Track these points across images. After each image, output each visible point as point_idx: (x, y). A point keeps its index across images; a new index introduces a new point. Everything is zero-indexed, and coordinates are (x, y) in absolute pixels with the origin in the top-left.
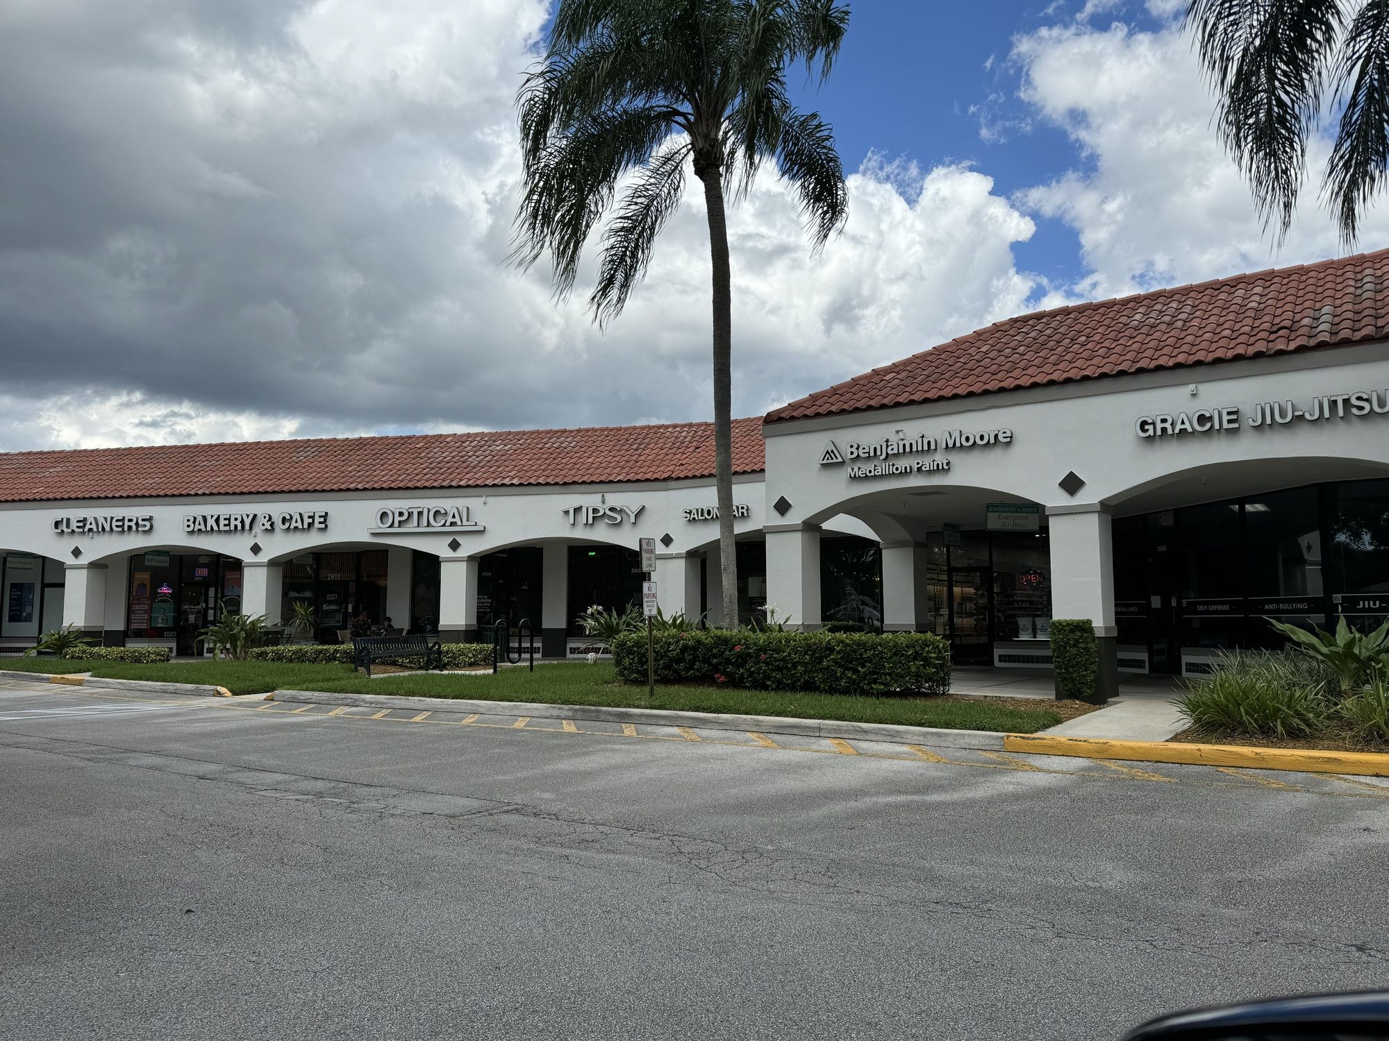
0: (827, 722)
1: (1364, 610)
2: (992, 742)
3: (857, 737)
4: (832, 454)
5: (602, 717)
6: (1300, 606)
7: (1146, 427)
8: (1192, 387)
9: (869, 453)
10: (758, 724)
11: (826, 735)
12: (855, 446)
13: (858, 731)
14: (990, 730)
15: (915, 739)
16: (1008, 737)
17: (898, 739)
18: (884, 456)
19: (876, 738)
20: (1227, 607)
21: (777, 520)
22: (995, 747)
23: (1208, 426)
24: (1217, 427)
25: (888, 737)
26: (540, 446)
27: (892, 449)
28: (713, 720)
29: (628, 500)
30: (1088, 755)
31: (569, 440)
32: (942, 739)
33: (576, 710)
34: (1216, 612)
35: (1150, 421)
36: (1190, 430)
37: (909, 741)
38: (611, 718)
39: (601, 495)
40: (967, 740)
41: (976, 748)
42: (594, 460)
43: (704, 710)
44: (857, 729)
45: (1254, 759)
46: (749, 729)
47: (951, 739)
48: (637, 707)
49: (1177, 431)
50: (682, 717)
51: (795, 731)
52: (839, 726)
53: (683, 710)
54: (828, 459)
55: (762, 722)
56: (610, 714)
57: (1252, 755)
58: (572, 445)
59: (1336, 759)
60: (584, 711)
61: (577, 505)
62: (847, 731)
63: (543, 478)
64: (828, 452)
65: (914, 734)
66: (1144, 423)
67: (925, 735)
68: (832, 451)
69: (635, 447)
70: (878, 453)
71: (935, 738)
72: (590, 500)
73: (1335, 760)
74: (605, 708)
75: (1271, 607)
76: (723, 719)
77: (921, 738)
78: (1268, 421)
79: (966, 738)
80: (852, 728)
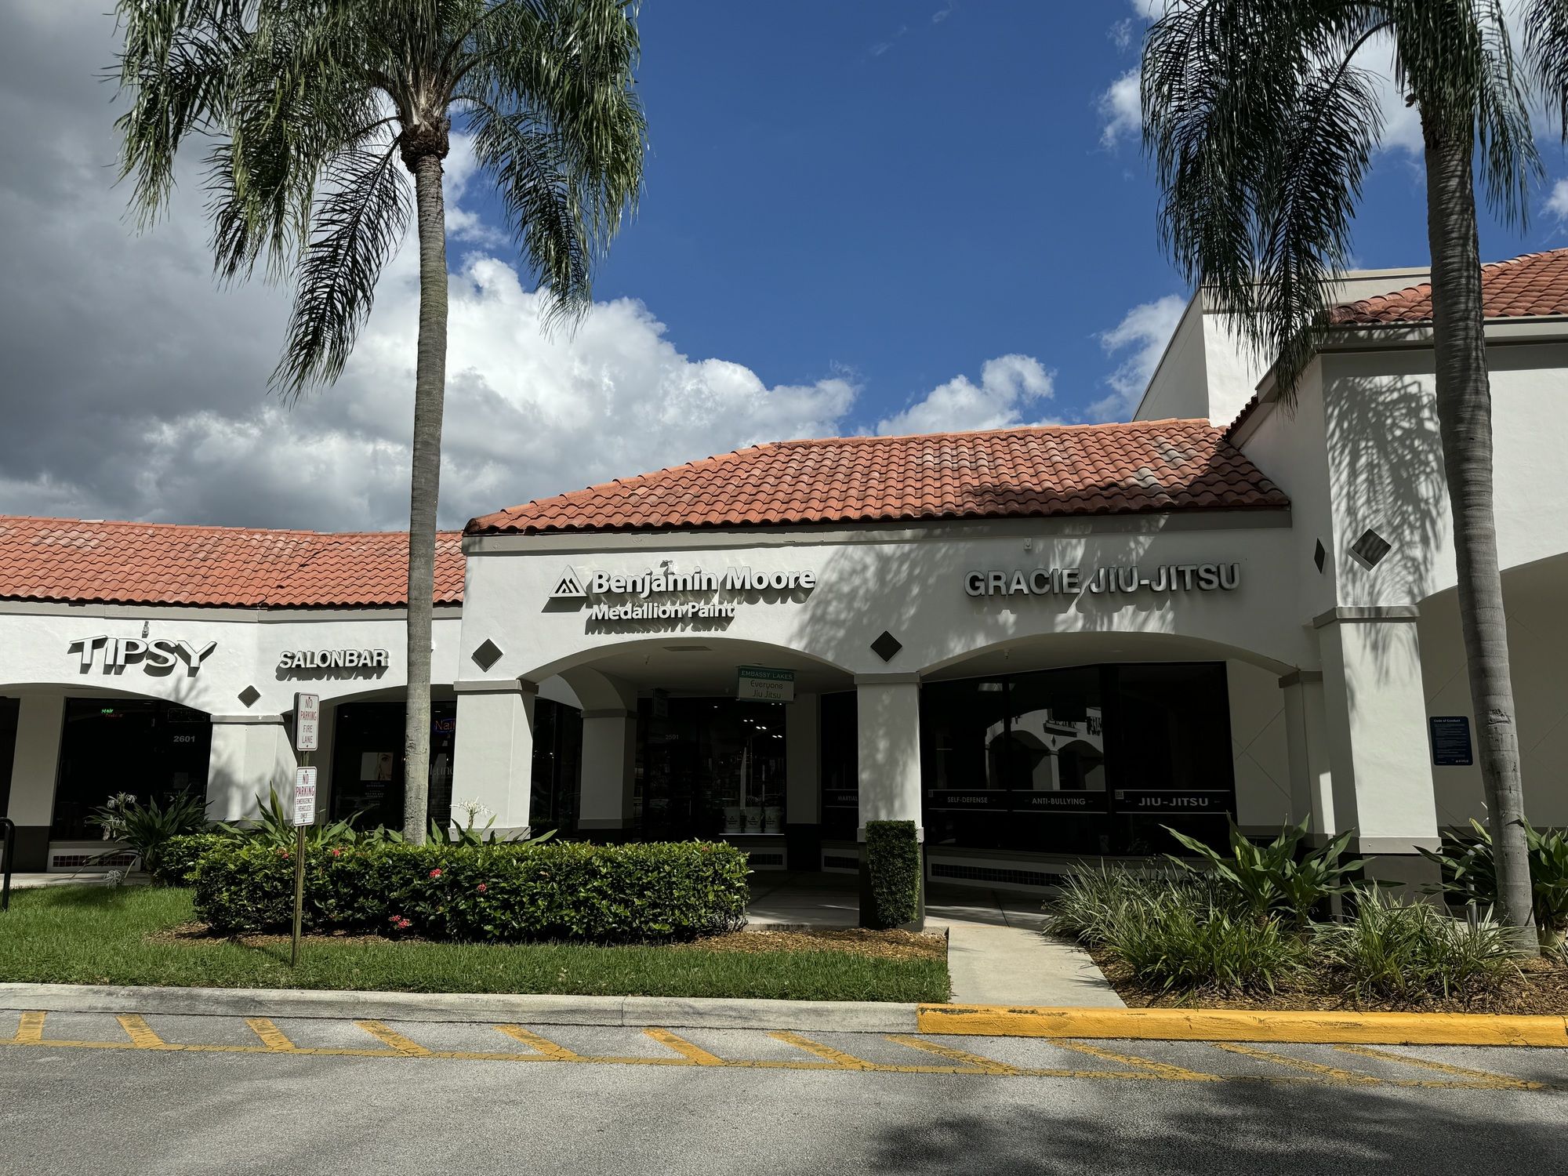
0: (630, 999)
1: (1146, 808)
2: (900, 1020)
3: (686, 1023)
4: (571, 586)
5: (201, 1007)
6: (1076, 801)
7: (977, 584)
8: (1028, 541)
9: (625, 587)
10: (511, 1009)
11: (633, 1022)
12: (605, 577)
13: (687, 1013)
14: (889, 999)
15: (780, 1023)
16: (923, 1010)
17: (754, 1024)
18: (646, 593)
19: (718, 1024)
20: (985, 800)
21: (475, 674)
22: (905, 1029)
23: (1047, 588)
24: (1057, 590)
25: (739, 1021)
26: (34, 541)
27: (659, 585)
28: (426, 1006)
29: (191, 633)
30: (1041, 1034)
31: (86, 536)
32: (823, 1019)
33: (146, 997)
34: (972, 805)
35: (981, 577)
36: (1026, 591)
37: (771, 1025)
38: (220, 1010)
39: (143, 622)
40: (863, 1019)
41: (876, 1030)
42: (132, 569)
43: (405, 987)
44: (687, 1009)
45: (1257, 1028)
46: (494, 1018)
47: (837, 1019)
48: (273, 985)
49: (1012, 591)
50: (365, 1003)
51: (579, 1019)
52: (656, 1006)
53: (363, 989)
54: (564, 591)
55: (519, 1005)
56: (217, 1001)
57: (1255, 1023)
58: (92, 544)
59: (1356, 1024)
60: (162, 997)
61: (99, 635)
62: (668, 1014)
63: (41, 589)
64: (564, 582)
65: (779, 1013)
66: (974, 579)
67: (797, 1013)
68: (571, 581)
69: (201, 555)
70: (639, 589)
71: (813, 1017)
72: (122, 630)
73: (1356, 1026)
74: (207, 992)
75: (1040, 801)
76: (446, 1004)
77: (791, 1019)
78: (1113, 587)
79: (861, 1015)
80: (676, 1009)
